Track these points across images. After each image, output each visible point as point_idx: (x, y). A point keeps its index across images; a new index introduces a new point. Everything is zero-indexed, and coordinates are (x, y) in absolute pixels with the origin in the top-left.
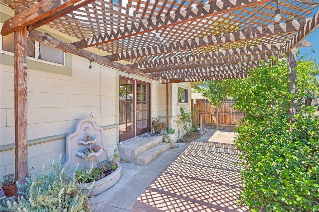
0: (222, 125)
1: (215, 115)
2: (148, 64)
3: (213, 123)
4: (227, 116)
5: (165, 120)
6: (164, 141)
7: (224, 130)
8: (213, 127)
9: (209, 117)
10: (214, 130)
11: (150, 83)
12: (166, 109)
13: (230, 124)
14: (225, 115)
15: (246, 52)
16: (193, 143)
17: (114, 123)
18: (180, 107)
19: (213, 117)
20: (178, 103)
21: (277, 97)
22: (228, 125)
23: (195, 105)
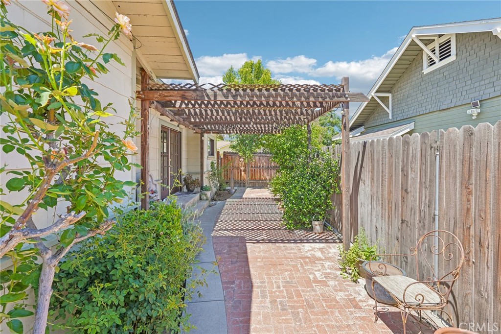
0: (252, 181)
1: (245, 171)
2: (203, 119)
3: (242, 179)
4: (257, 171)
5: (199, 176)
6: (201, 199)
7: (254, 187)
8: (242, 184)
9: (238, 173)
10: (244, 188)
11: (180, 132)
12: (200, 164)
13: (260, 180)
14: (255, 170)
15: (284, 119)
16: (228, 200)
17: (157, 179)
18: (211, 161)
19: (243, 173)
20: (208, 157)
21: (301, 152)
22: (258, 181)
23: (221, 158)
